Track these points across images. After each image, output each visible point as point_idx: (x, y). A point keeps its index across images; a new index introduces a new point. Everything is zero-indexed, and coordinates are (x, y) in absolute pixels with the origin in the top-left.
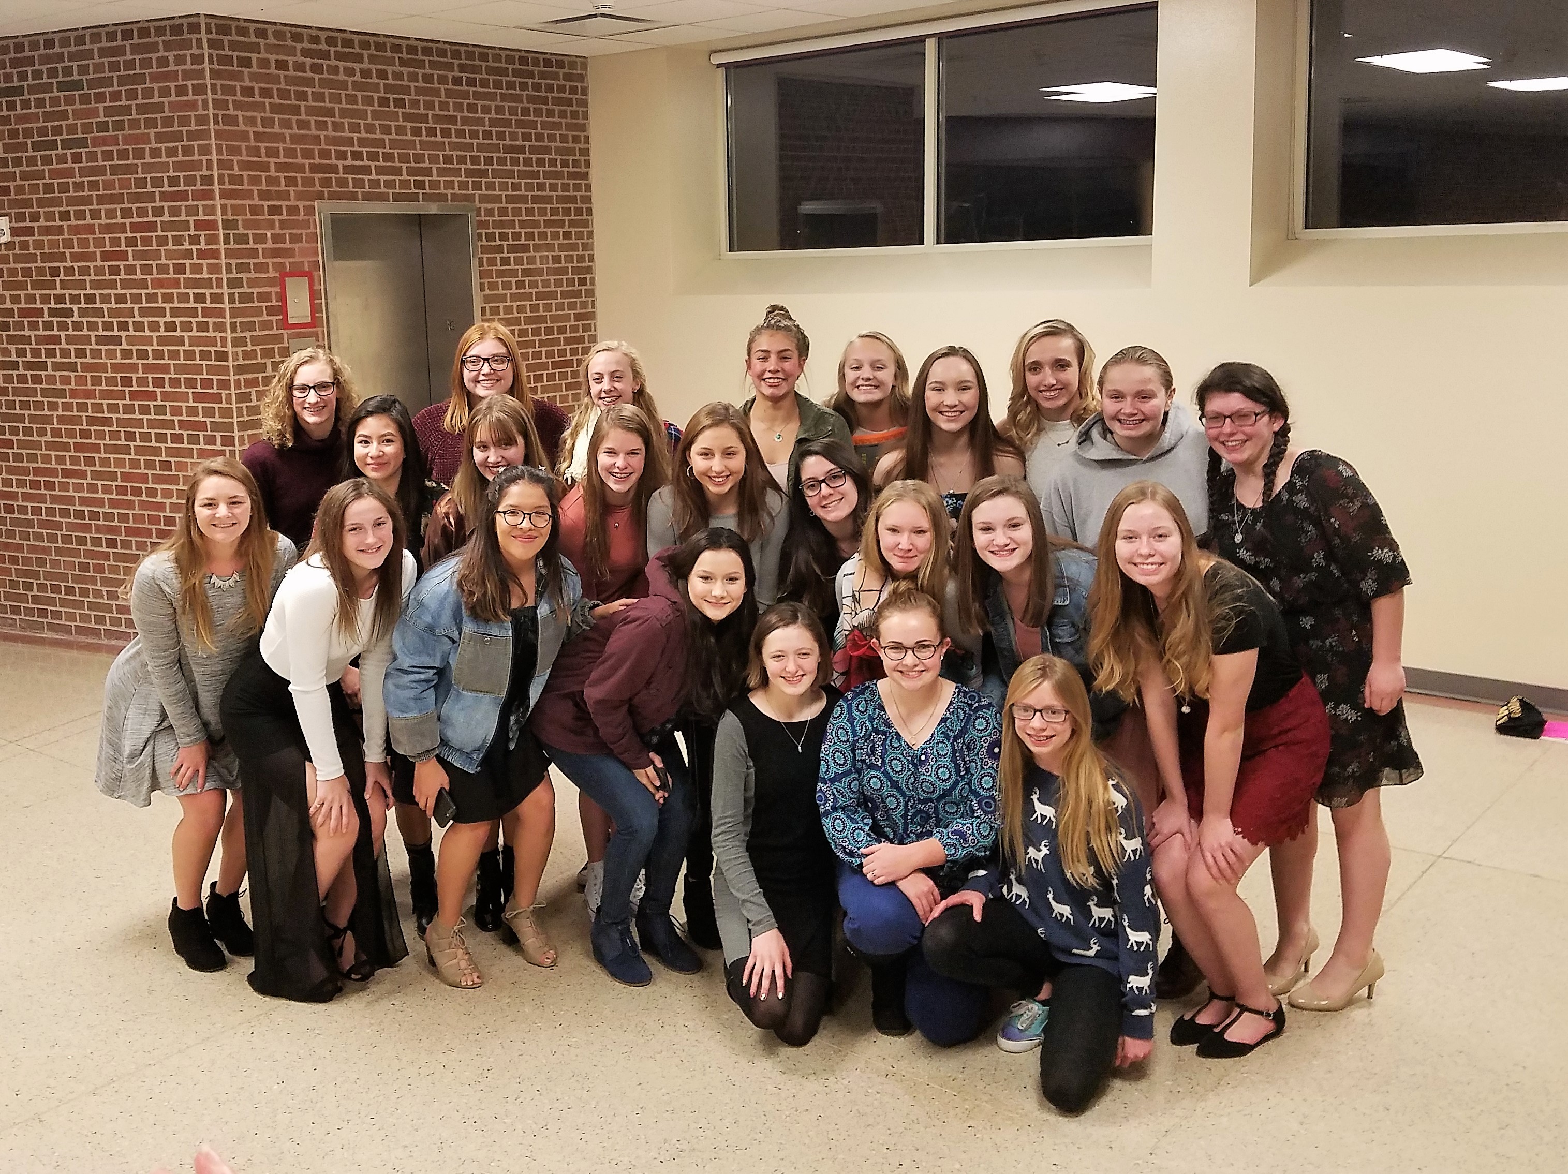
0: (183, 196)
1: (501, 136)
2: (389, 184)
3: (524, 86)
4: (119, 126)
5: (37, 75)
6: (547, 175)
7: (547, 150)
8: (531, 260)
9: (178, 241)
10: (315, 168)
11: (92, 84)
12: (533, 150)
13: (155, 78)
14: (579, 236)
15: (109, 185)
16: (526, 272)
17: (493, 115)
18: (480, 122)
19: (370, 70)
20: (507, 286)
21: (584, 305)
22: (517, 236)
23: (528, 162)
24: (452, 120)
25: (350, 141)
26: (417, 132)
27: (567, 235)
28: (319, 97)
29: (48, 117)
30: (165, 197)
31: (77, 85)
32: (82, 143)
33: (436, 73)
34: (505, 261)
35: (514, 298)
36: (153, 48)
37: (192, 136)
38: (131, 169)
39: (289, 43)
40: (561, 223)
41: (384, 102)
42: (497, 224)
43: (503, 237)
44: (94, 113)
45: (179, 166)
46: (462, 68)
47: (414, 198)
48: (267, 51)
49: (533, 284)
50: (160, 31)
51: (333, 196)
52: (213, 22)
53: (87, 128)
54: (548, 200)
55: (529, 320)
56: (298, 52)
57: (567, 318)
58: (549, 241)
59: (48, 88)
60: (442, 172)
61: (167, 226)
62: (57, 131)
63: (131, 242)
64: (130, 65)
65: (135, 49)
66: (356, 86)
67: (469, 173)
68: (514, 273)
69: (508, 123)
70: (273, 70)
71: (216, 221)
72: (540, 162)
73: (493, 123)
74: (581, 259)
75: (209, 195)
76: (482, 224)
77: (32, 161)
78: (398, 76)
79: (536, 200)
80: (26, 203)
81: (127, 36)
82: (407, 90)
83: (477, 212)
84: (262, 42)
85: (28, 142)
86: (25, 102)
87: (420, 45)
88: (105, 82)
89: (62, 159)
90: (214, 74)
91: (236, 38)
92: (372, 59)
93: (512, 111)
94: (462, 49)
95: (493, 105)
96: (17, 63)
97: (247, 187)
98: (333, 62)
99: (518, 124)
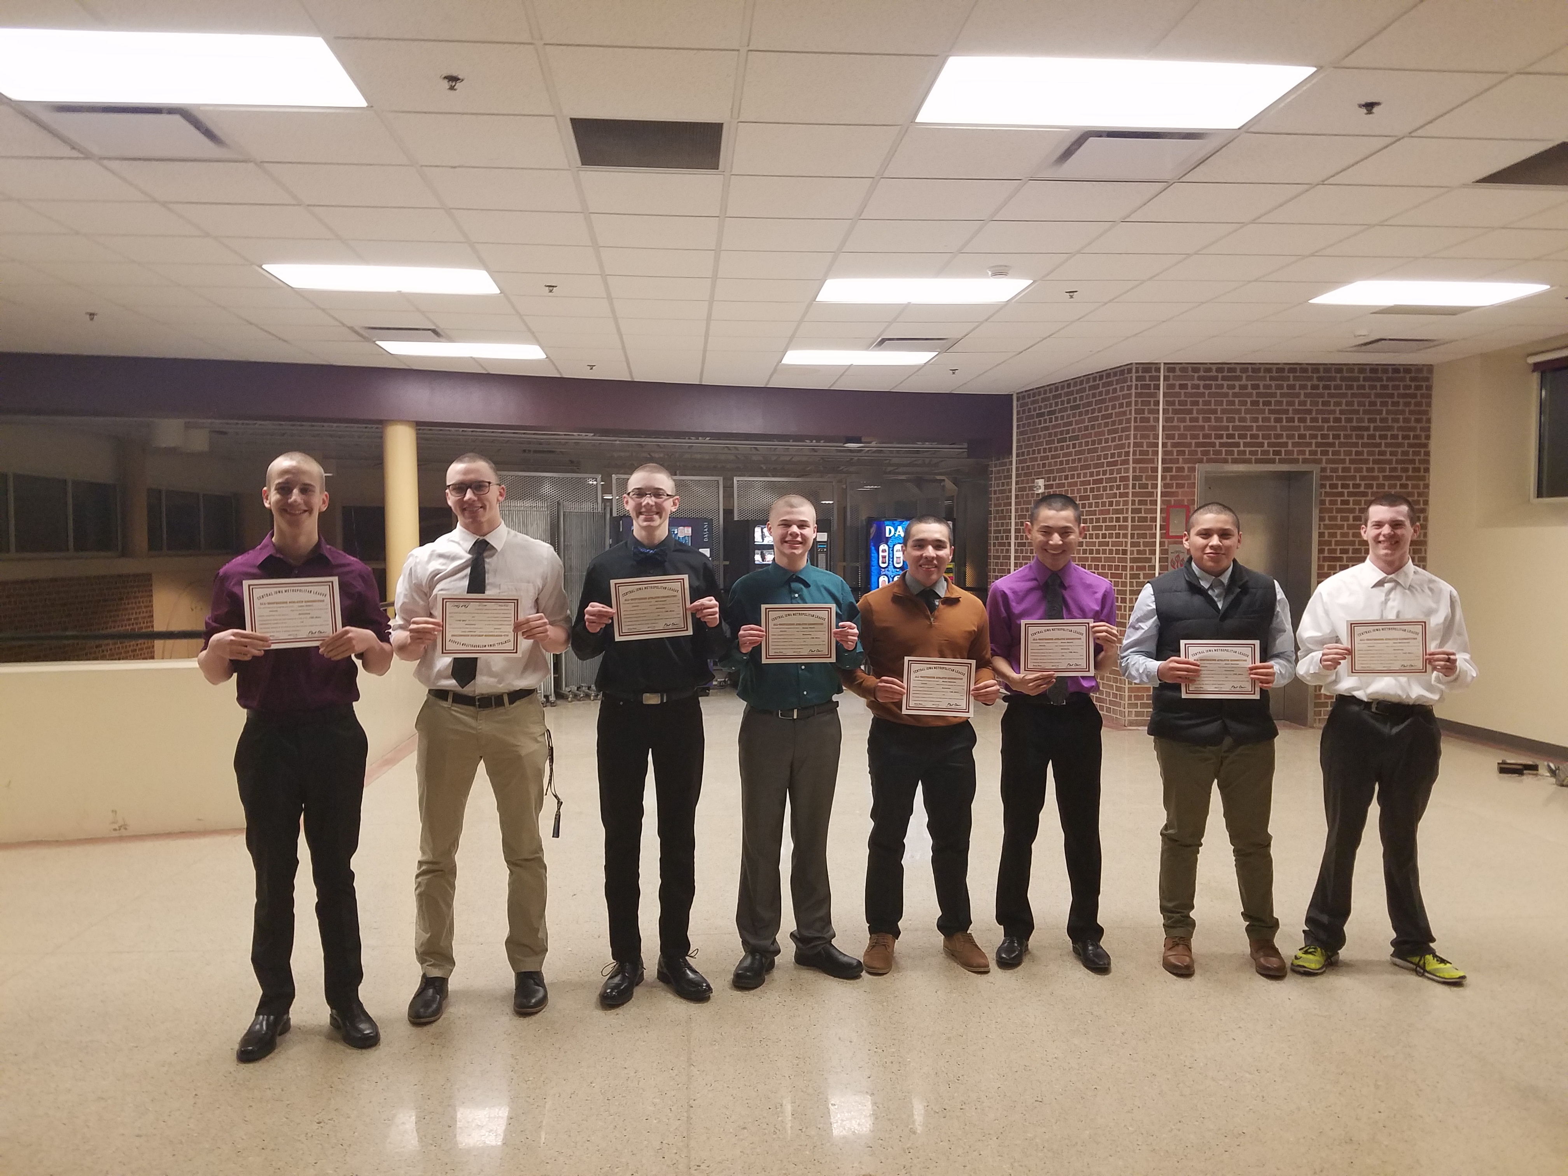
0: (1115, 463)
1: (1349, 420)
2: (1252, 453)
3: (1373, 387)
4: (1093, 427)
5: (1063, 403)
6: (1388, 445)
7: (1390, 428)
9: (1111, 488)
10: (1198, 445)
11: (1084, 406)
12: (1377, 428)
13: (1111, 400)
15: (1086, 460)
17: (1344, 407)
18: (1332, 412)
19: (1246, 385)
22: (1359, 486)
23: (1372, 437)
24: (1309, 412)
25: (1227, 428)
26: (1279, 420)
28: (1208, 403)
29: (1065, 425)
30: (1109, 464)
31: (1077, 407)
32: (1076, 438)
33: (1298, 383)
34: (1346, 502)
36: (1110, 384)
37: (1123, 430)
38: (1095, 450)
39: (1190, 373)
40: (1399, 478)
41: (1255, 403)
42: (1339, 478)
43: (1344, 486)
44: (1083, 421)
45: (1117, 447)
47: (1273, 461)
48: (1174, 380)
50: (1115, 374)
51: (1209, 461)
52: (1140, 366)
53: (1080, 430)
54: (1389, 462)
56: (1194, 379)
59: (1065, 409)
60: (1296, 445)
61: (1109, 480)
62: (1068, 432)
63: (1092, 490)
64: (1101, 394)
65: (1104, 385)
66: (1235, 395)
67: (1319, 445)
69: (1357, 412)
70: (1177, 390)
71: (1128, 477)
72: (1383, 437)
73: (1342, 412)
75: (1126, 462)
76: (1326, 478)
77: (1056, 449)
78: (1268, 387)
79: (1375, 462)
80: (1052, 471)
81: (1101, 378)
82: (1273, 395)
83: (1323, 470)
84: (1171, 374)
85: (1056, 439)
86: (1057, 418)
87: (1288, 366)
88: (1090, 404)
89: (1068, 447)
90: (1138, 395)
91: (1154, 374)
92: (1249, 378)
93: (1360, 404)
94: (1321, 367)
95: (1344, 401)
96: (1055, 397)
97: (1150, 457)
98: (1220, 382)
99: (1365, 412)
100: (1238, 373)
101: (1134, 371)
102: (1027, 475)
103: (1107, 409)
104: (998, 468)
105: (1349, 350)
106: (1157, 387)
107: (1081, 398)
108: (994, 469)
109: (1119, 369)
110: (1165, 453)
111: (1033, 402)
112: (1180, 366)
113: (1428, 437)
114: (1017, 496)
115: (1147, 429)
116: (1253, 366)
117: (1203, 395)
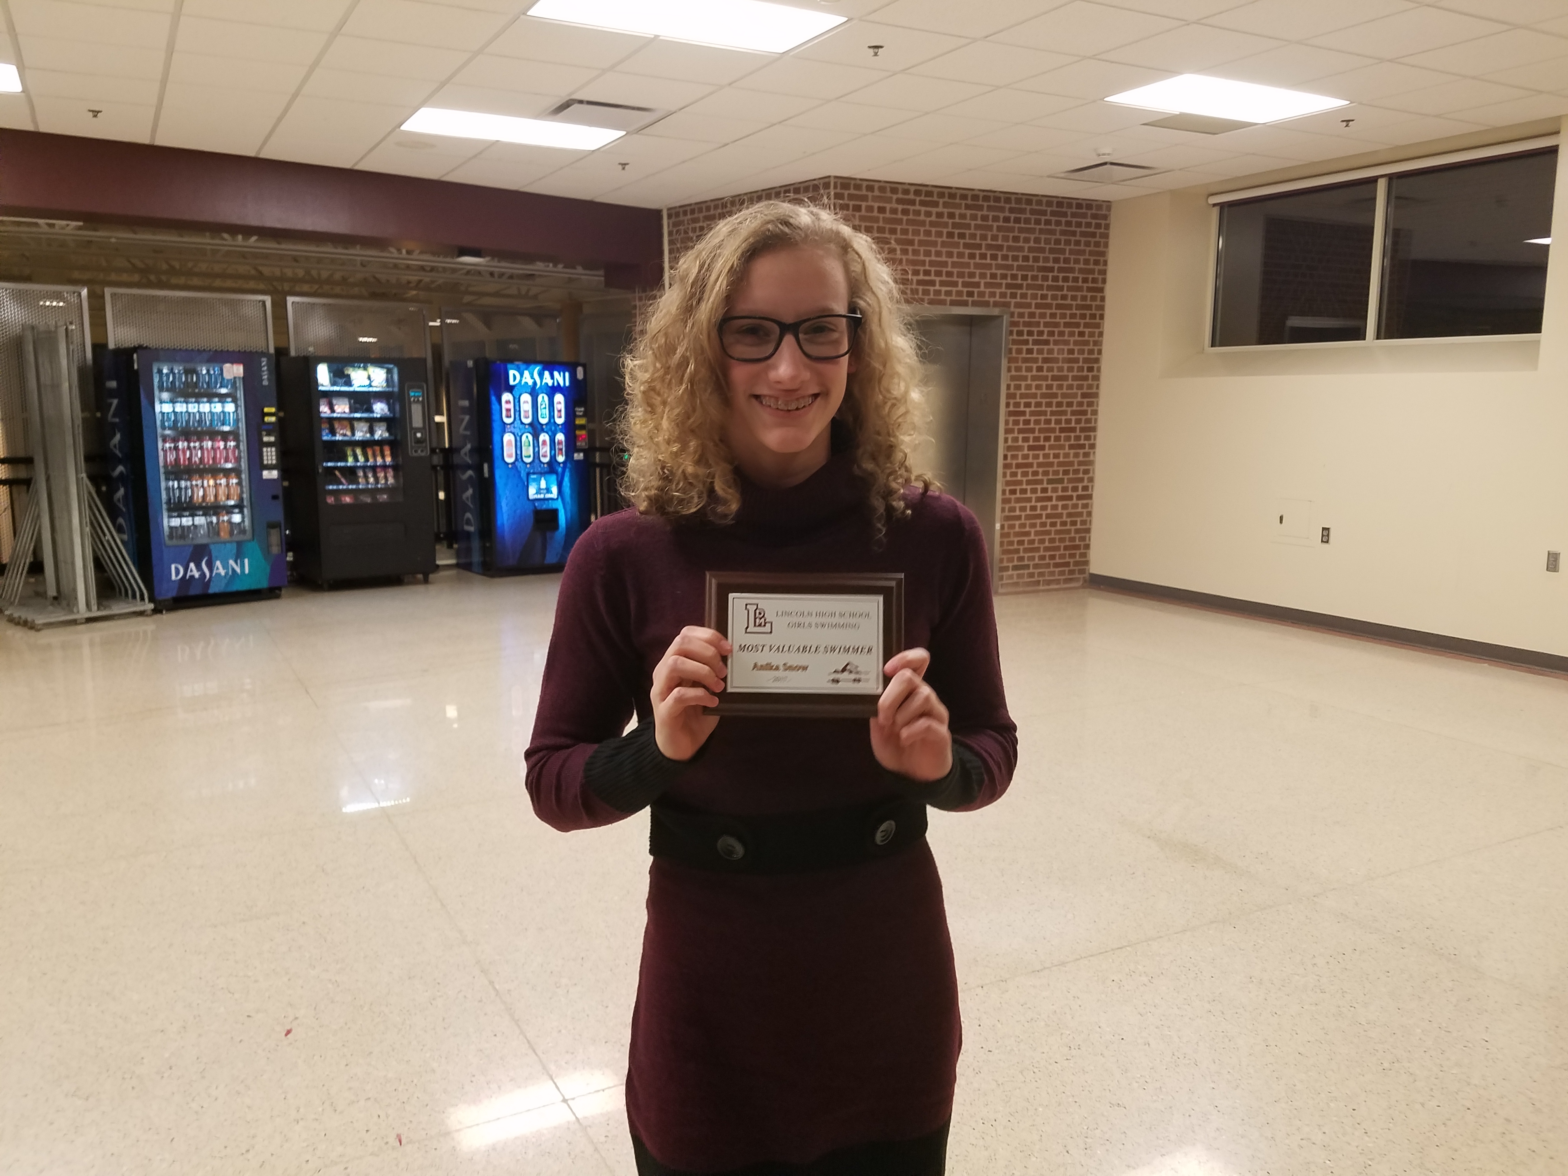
1: (1036, 259)
2: (948, 293)
3: (1058, 223)
6: (1070, 289)
7: (1072, 270)
8: (1050, 351)
12: (1061, 270)
14: (1092, 335)
16: (1046, 360)
17: (1032, 244)
18: (1021, 249)
19: (943, 213)
20: (1029, 369)
21: (1090, 387)
22: (1041, 333)
23: (1055, 279)
24: (1000, 248)
25: (923, 263)
26: (972, 256)
27: (1080, 334)
33: (991, 214)
34: (1030, 351)
35: (1034, 378)
39: (889, 194)
40: (1077, 325)
41: (950, 235)
42: (1026, 324)
43: (1030, 333)
46: (1012, 210)
47: (965, 304)
48: (873, 201)
49: (1050, 369)
50: (806, 190)
52: (839, 181)
54: (1069, 307)
55: (1043, 396)
56: (894, 201)
57: (1075, 396)
58: (1066, 338)
60: (987, 285)
66: (932, 224)
67: (1008, 286)
68: (1035, 360)
69: (1042, 250)
70: (875, 214)
72: (1066, 279)
73: (1031, 250)
74: (1091, 352)
76: (1014, 324)
78: (963, 216)
79: (1059, 306)
82: (968, 227)
83: (1012, 315)
87: (982, 194)
92: (945, 205)
93: (1047, 242)
94: (1013, 197)
95: (1032, 237)
98: (917, 207)
99: (1050, 251)
100: (935, 198)
101: (832, 186)
104: (643, 302)
108: (638, 303)
109: (811, 183)
111: (689, 222)
112: (880, 184)
113: (1104, 281)
116: (950, 191)
117: (899, 221)
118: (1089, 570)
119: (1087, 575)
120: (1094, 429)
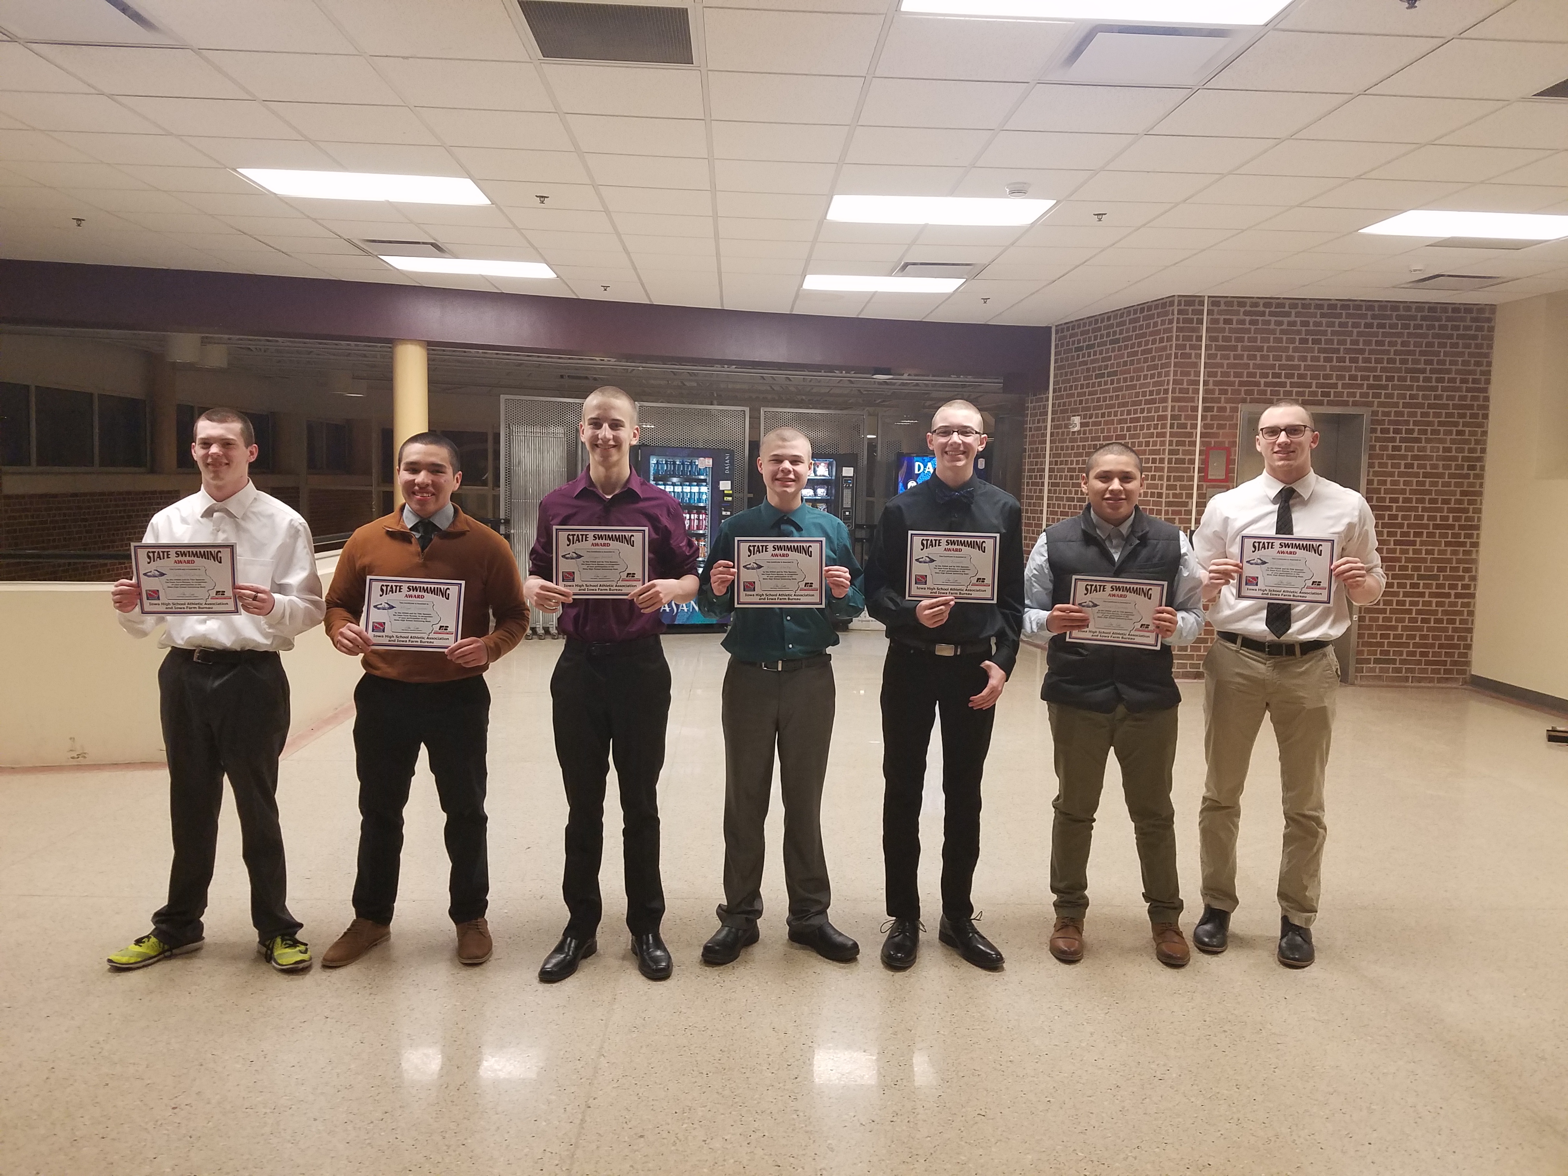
0: (1153, 402)
1: (1404, 362)
3: (1430, 327)
4: (1132, 363)
6: (1445, 389)
7: (1448, 371)
8: (1422, 449)
9: (1149, 427)
10: (1241, 384)
11: (1124, 340)
12: (1434, 371)
13: (1151, 334)
14: (1473, 433)
15: (1124, 397)
16: (1415, 457)
17: (1399, 347)
18: (1386, 352)
19: (1295, 322)
20: (1397, 466)
21: (1471, 485)
22: (1411, 431)
23: (1427, 380)
24: (1362, 352)
25: (1273, 367)
26: (1328, 360)
27: (1459, 433)
28: (1254, 340)
29: (1103, 360)
30: (1148, 402)
31: (1117, 341)
32: (1115, 373)
33: (1351, 321)
34: (1398, 449)
35: (1401, 475)
36: (1151, 317)
37: (1164, 366)
38: (1134, 387)
39: (1236, 307)
40: (1456, 424)
41: (1304, 341)
42: (1391, 422)
43: (1396, 431)
44: (1122, 356)
45: (1155, 384)
46: (1375, 317)
47: (1320, 403)
48: (1219, 314)
49: (1424, 467)
50: (1157, 307)
51: (1253, 401)
52: (1183, 299)
53: (1118, 365)
54: (1445, 407)
55: (1413, 492)
56: (1241, 313)
57: (1453, 493)
58: (1441, 436)
59: (1104, 344)
60: (1344, 386)
61: (1146, 419)
62: (1106, 367)
63: (1129, 429)
64: (1141, 327)
65: (1145, 319)
66: (1283, 332)
67: (1371, 387)
68: (1404, 457)
69: (1412, 353)
70: (1221, 325)
71: (1166, 416)
72: (1440, 380)
73: (1396, 353)
74: (1473, 450)
75: (1164, 400)
76: (1377, 422)
77: (1093, 385)
78: (1318, 324)
79: (1430, 406)
80: (1088, 409)
81: (1142, 311)
82: (1324, 333)
83: (1375, 413)
84: (1216, 309)
85: (1094, 374)
86: (1095, 353)
87: (1340, 303)
88: (1129, 338)
89: (1106, 383)
90: (1179, 329)
91: (1197, 307)
92: (1298, 314)
93: (1417, 345)
94: (1376, 304)
95: (1399, 341)
96: (1094, 330)
97: (1190, 395)
98: (1267, 318)
99: (1422, 353)
100: (1287, 309)
101: (1176, 303)
102: (1063, 413)
103: (1147, 344)
104: (1034, 404)
105: (1406, 286)
106: (1200, 322)
107: (1121, 333)
108: (1030, 405)
109: (1161, 301)
110: (1206, 391)
111: (1071, 336)
112: (1226, 299)
113: (1488, 382)
114: (1052, 434)
115: (1187, 365)
116: (1303, 302)
117: (1248, 331)
118: (1470, 670)
119: (1467, 676)
120: (1477, 528)
